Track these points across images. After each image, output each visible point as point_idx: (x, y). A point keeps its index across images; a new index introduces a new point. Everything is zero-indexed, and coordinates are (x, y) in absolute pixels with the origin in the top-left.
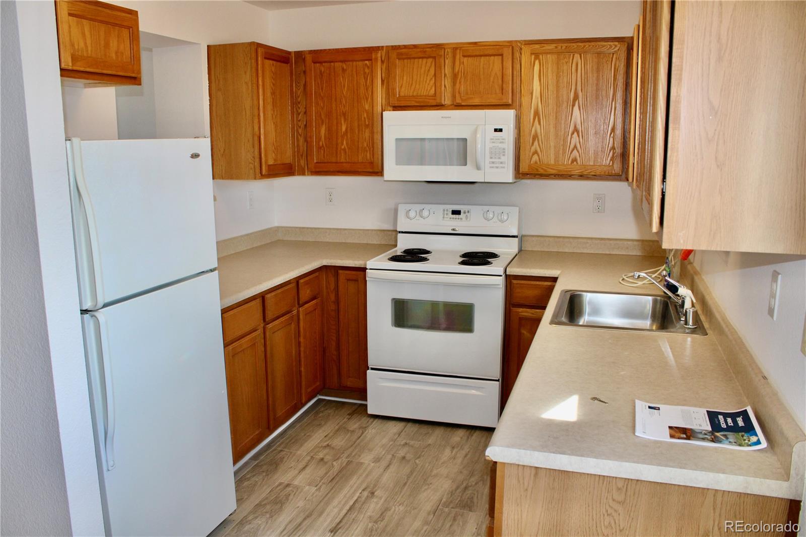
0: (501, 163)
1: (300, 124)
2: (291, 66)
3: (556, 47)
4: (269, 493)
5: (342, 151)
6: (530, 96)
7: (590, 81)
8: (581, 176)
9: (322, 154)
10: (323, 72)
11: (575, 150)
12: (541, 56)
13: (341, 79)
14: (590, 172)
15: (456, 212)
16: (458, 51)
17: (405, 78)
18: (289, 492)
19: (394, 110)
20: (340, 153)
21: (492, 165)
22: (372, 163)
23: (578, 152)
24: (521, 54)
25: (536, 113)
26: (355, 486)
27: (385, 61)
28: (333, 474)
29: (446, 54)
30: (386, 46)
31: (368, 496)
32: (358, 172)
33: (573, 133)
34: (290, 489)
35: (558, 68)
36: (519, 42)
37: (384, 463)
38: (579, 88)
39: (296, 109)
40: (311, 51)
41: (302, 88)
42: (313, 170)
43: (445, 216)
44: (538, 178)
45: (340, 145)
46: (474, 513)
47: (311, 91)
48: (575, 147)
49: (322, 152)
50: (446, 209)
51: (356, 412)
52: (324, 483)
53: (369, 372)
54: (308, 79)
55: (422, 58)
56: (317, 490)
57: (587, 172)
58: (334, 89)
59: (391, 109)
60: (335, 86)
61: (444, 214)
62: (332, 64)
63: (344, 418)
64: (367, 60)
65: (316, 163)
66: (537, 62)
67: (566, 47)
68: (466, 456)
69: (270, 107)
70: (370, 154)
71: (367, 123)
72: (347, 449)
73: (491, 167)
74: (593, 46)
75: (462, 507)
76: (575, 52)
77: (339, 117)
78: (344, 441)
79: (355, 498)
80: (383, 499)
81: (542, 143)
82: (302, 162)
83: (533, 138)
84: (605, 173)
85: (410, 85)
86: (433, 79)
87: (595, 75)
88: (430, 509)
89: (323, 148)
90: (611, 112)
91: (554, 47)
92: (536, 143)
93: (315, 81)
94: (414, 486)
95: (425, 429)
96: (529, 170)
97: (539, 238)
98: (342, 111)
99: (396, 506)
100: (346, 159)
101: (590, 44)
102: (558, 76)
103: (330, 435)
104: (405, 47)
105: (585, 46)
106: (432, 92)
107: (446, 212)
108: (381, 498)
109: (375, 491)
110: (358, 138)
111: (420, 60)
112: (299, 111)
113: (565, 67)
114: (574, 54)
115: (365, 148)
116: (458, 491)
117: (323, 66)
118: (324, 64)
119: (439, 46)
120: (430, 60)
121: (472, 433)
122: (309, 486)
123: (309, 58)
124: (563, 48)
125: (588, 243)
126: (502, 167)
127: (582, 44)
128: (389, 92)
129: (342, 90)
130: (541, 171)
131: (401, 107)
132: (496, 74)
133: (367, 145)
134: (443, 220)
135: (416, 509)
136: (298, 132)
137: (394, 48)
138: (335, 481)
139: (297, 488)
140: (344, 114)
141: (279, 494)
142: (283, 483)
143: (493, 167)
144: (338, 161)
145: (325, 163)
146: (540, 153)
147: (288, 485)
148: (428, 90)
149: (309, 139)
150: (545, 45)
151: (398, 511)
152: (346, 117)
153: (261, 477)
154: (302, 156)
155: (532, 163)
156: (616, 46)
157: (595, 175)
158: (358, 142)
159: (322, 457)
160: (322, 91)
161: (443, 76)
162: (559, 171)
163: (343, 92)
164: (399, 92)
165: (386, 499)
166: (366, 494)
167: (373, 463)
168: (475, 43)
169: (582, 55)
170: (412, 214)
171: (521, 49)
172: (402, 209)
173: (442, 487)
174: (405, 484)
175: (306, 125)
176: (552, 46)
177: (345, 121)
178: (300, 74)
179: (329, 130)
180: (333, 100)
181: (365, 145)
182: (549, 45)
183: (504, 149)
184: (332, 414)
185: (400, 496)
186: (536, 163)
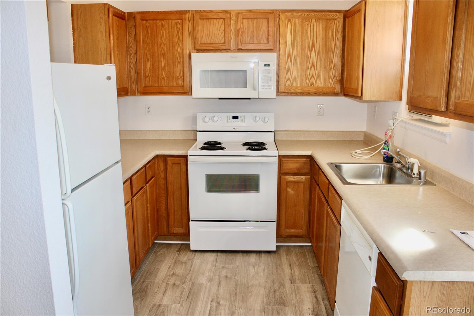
0: (269, 86)
1: (131, 61)
2: (126, 22)
3: (301, 15)
4: (149, 313)
5: (162, 79)
6: (285, 45)
7: (321, 36)
8: (316, 93)
9: (148, 81)
10: (148, 27)
11: (313, 78)
12: (292, 20)
13: (161, 31)
14: (322, 91)
15: (235, 118)
16: (240, 15)
17: (205, 32)
18: (162, 310)
19: (197, 52)
20: (161, 81)
21: (264, 87)
22: (183, 87)
23: (314, 79)
24: (279, 18)
25: (289, 55)
26: (205, 299)
27: (191, 20)
28: (187, 294)
29: (231, 17)
30: (192, 11)
31: (216, 306)
32: (173, 92)
33: (311, 68)
34: (162, 308)
35: (302, 28)
36: (278, 10)
37: (216, 281)
38: (315, 40)
39: (129, 51)
40: (140, 12)
41: (133, 37)
42: (142, 92)
43: (229, 120)
44: (290, 95)
45: (160, 75)
46: (288, 307)
47: (140, 40)
48: (313, 76)
49: (148, 80)
50: (229, 116)
51: (181, 249)
52: (183, 301)
53: (191, 223)
54: (138, 31)
55: (216, 19)
56: (181, 306)
57: (320, 91)
58: (156, 38)
59: (195, 51)
60: (157, 35)
61: (227, 119)
62: (155, 21)
63: (175, 254)
64: (179, 19)
65: (144, 87)
66: (289, 24)
67: (307, 14)
68: (264, 271)
69: (116, 49)
70: (181, 80)
71: (179, 61)
72: (188, 275)
73: (262, 89)
74: (323, 15)
75: (279, 304)
76: (313, 18)
77: (160, 57)
78: (182, 270)
79: (209, 308)
80: (227, 306)
81: (293, 74)
82: (134, 87)
83: (287, 70)
84: (330, 91)
85: (208, 36)
86: (224, 32)
87: (324, 32)
88: (260, 309)
89: (148, 77)
90: (334, 55)
91: (300, 15)
92: (289, 73)
93: (143, 33)
94: (242, 295)
95: (230, 256)
96: (285, 90)
97: (286, 132)
98: (162, 53)
99: (238, 310)
100: (165, 85)
101: (321, 13)
102: (302, 33)
103: (172, 267)
104: (204, 11)
105: (318, 15)
106: (223, 41)
107: (228, 118)
108: (225, 306)
109: (219, 301)
110: (173, 71)
111: (215, 20)
112: (131, 52)
113: (307, 27)
114: (312, 19)
115: (178, 77)
116: (271, 294)
117: (148, 22)
118: (149, 21)
119: (226, 12)
120: (221, 20)
121: (260, 255)
122: (174, 304)
123: (138, 17)
124: (305, 15)
125: (314, 134)
126: (269, 89)
127: (317, 14)
128: (194, 40)
129: (162, 39)
130: (292, 91)
131: (201, 50)
132: (264, 30)
133: (179, 75)
134: (227, 122)
135: (251, 310)
136: (131, 67)
137: (197, 12)
138: (190, 298)
139: (167, 307)
140: (163, 55)
141: (156, 312)
142: (155, 304)
143: (264, 89)
144: (160, 86)
145: (150, 87)
146: (291, 80)
147: (160, 305)
148: (220, 40)
149: (139, 72)
150: (294, 13)
151: (241, 313)
152: (165, 57)
153: (138, 302)
154: (133, 82)
155: (286, 86)
156: (337, 15)
157: (324, 93)
158: (173, 73)
159: (173, 282)
160: (148, 39)
161: (230, 31)
162: (304, 90)
163: (162, 40)
164: (201, 41)
165: (229, 306)
166: (214, 304)
167: (209, 282)
168: (250, 11)
169: (317, 20)
170: (207, 119)
171: (279, 15)
172: (200, 117)
173: (260, 293)
174: (236, 294)
175: (136, 62)
176: (299, 14)
177: (163, 60)
178: (131, 27)
179: (153, 65)
180: (156, 45)
181: (178, 75)
182: (297, 13)
183: (271, 77)
184: (166, 252)
185: (237, 303)
186: (289, 86)
